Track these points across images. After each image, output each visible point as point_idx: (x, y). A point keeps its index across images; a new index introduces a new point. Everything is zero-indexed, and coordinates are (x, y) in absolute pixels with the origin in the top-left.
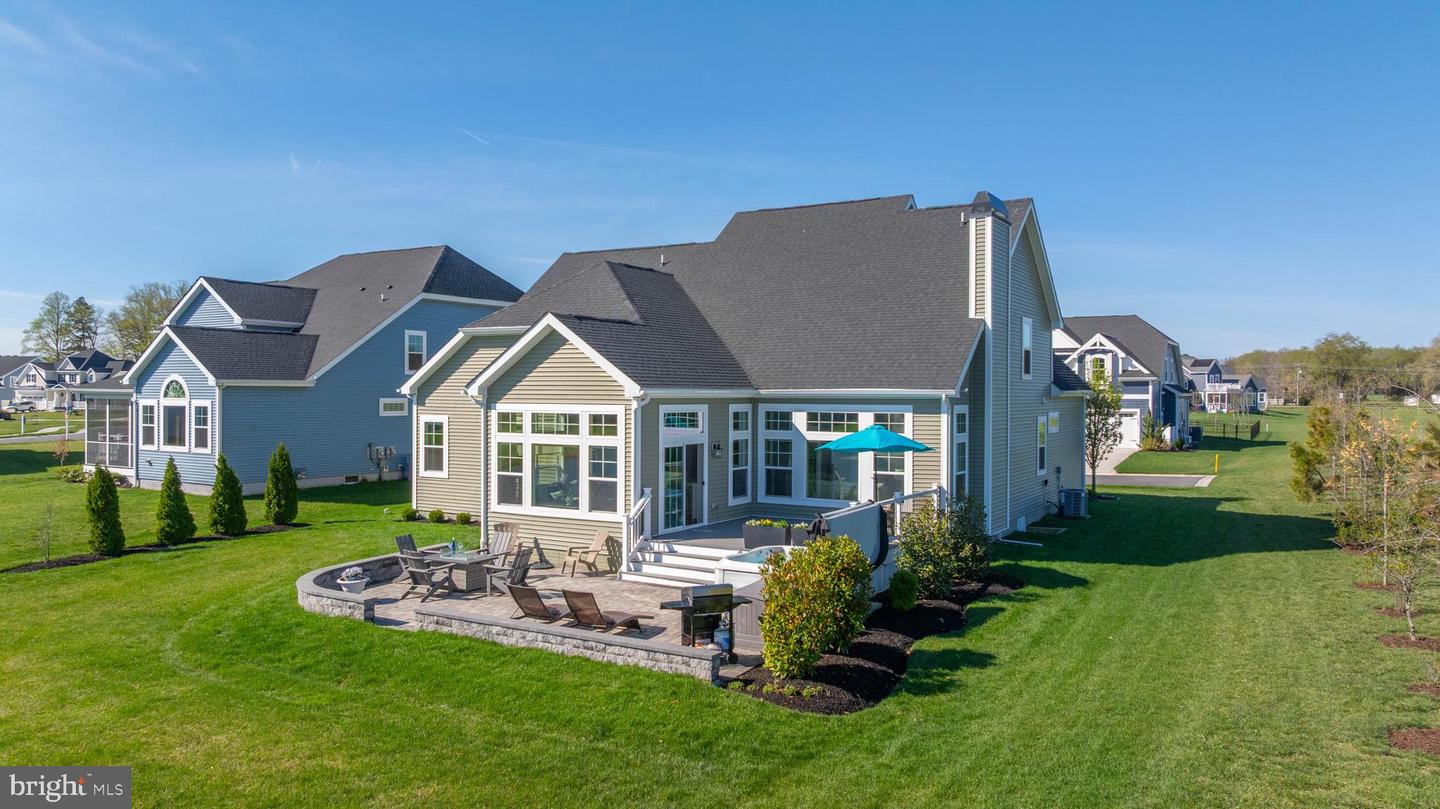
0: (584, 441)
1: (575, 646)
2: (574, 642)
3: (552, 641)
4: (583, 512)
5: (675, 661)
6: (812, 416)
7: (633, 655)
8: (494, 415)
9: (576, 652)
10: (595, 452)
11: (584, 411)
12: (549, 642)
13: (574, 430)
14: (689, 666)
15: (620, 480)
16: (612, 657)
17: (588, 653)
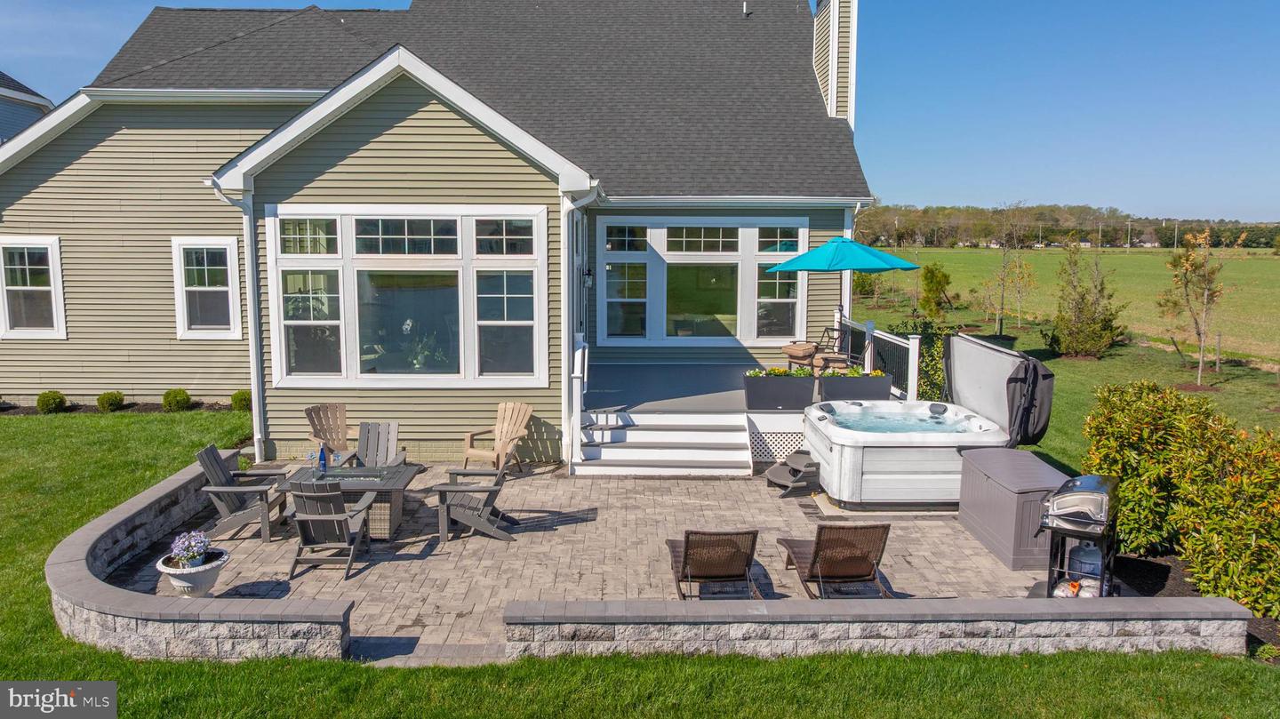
0: (467, 263)
1: (943, 635)
2: (941, 627)
3: (889, 633)
4: (469, 374)
5: (1168, 629)
6: (673, 232)
7: (1078, 632)
8: (271, 226)
9: (945, 645)
10: (488, 281)
11: (466, 215)
12: (879, 636)
13: (448, 247)
14: (1198, 634)
15: (539, 324)
16: (1030, 644)
17: (974, 643)
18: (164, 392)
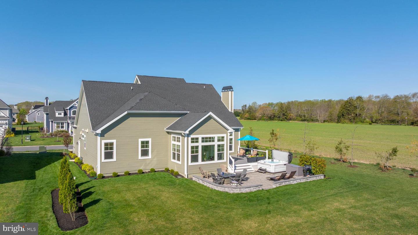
0: (216, 143)
4: (216, 161)
8: (190, 139)
10: (219, 146)
11: (216, 136)
13: (213, 141)
15: (225, 151)
18: (138, 170)
